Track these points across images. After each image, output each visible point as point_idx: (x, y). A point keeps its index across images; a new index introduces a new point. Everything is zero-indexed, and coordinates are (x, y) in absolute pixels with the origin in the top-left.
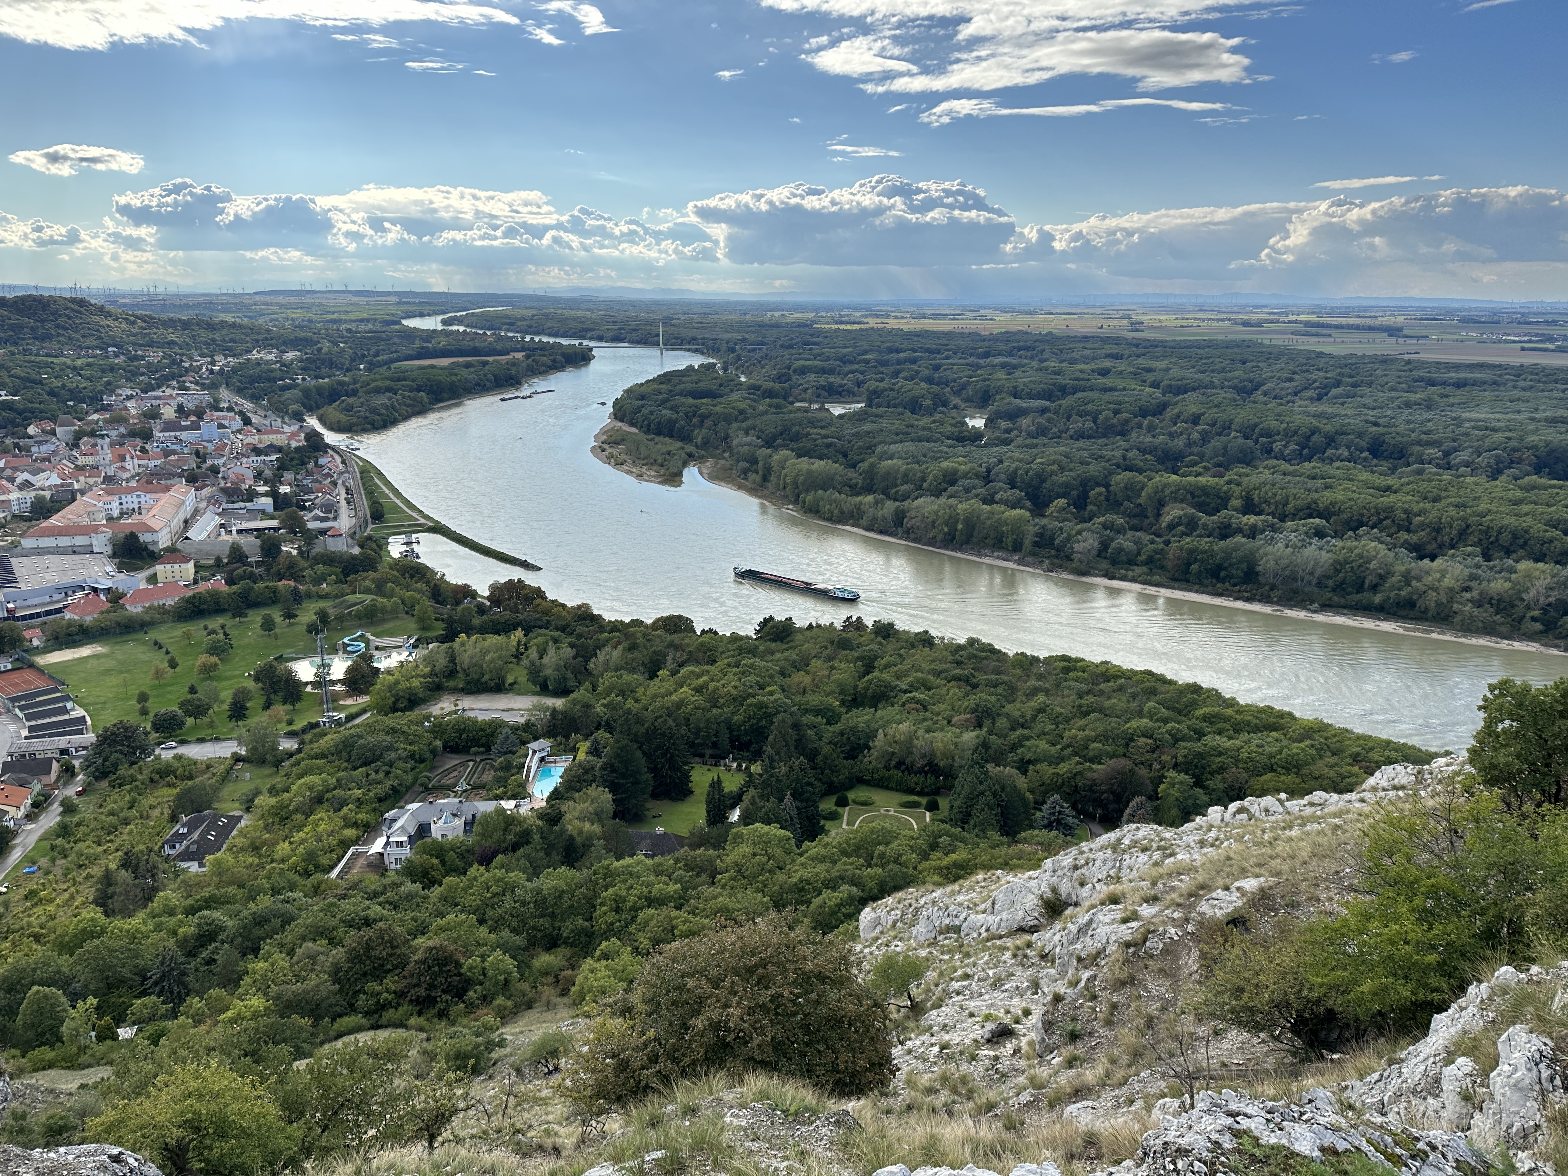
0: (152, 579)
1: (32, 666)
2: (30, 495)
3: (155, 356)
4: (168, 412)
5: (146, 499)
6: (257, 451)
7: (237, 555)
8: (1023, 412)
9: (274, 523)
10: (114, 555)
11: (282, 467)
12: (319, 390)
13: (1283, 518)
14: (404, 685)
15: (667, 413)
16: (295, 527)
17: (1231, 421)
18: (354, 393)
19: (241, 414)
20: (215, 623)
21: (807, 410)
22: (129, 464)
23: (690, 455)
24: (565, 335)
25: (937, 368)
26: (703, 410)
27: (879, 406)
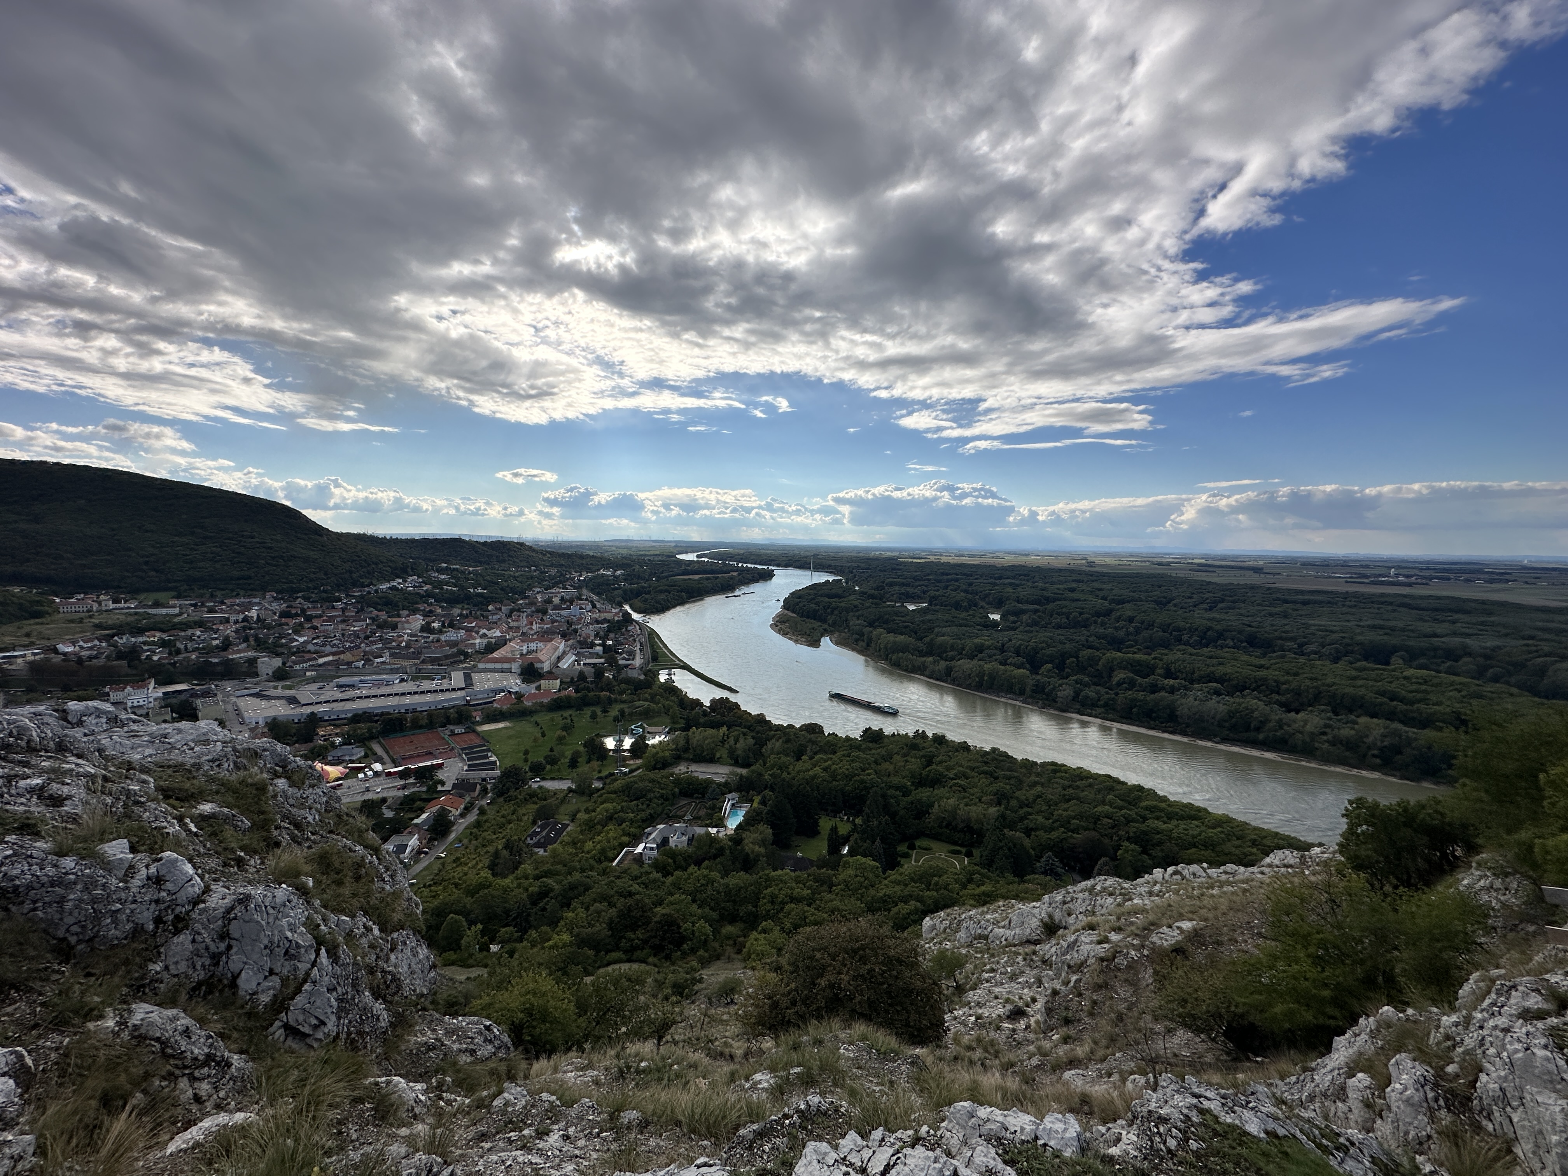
0: (538, 688)
1: (474, 731)
2: (485, 641)
3: (553, 572)
4: (556, 600)
5: (541, 645)
6: (597, 622)
7: (582, 676)
8: (1023, 612)
9: (602, 660)
10: (521, 674)
11: (609, 630)
12: (631, 590)
13: (1192, 682)
14: (661, 754)
15: (813, 606)
16: (612, 662)
17: (1154, 622)
18: (649, 593)
19: (592, 602)
20: (567, 713)
21: (893, 607)
22: (534, 627)
23: (825, 630)
24: (759, 564)
25: (970, 584)
26: (833, 605)
27: (936, 605)
